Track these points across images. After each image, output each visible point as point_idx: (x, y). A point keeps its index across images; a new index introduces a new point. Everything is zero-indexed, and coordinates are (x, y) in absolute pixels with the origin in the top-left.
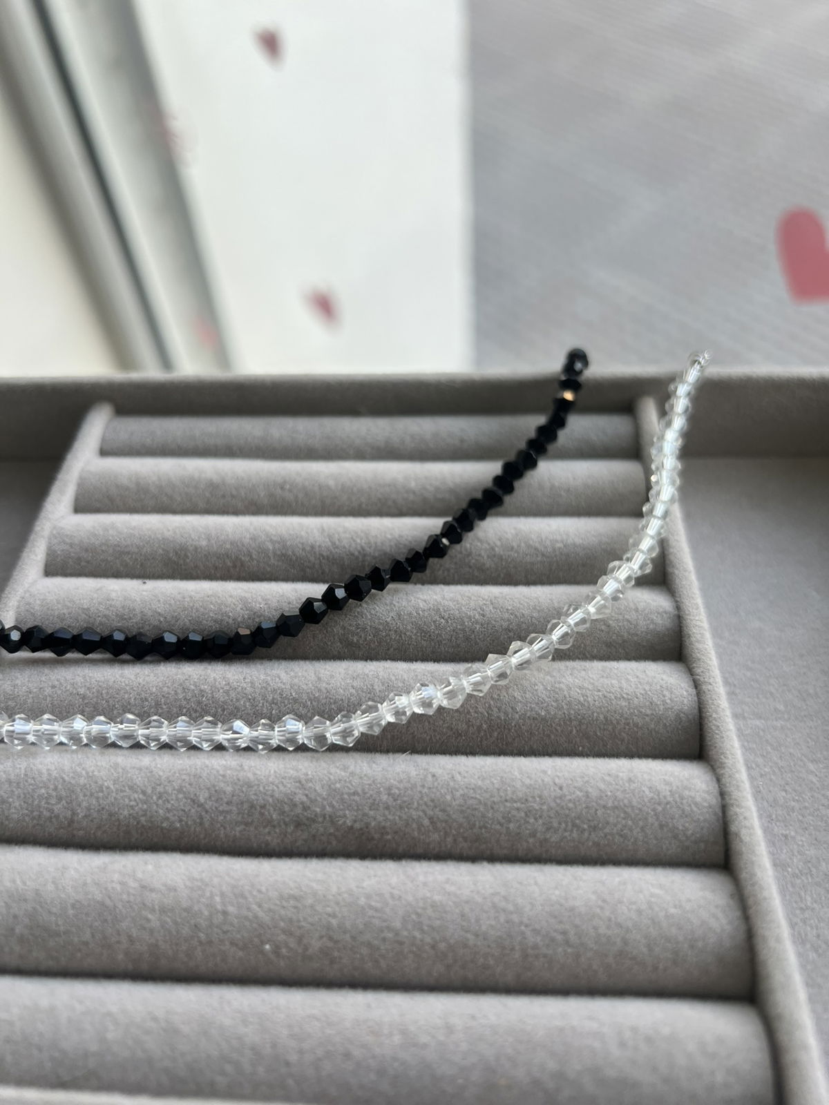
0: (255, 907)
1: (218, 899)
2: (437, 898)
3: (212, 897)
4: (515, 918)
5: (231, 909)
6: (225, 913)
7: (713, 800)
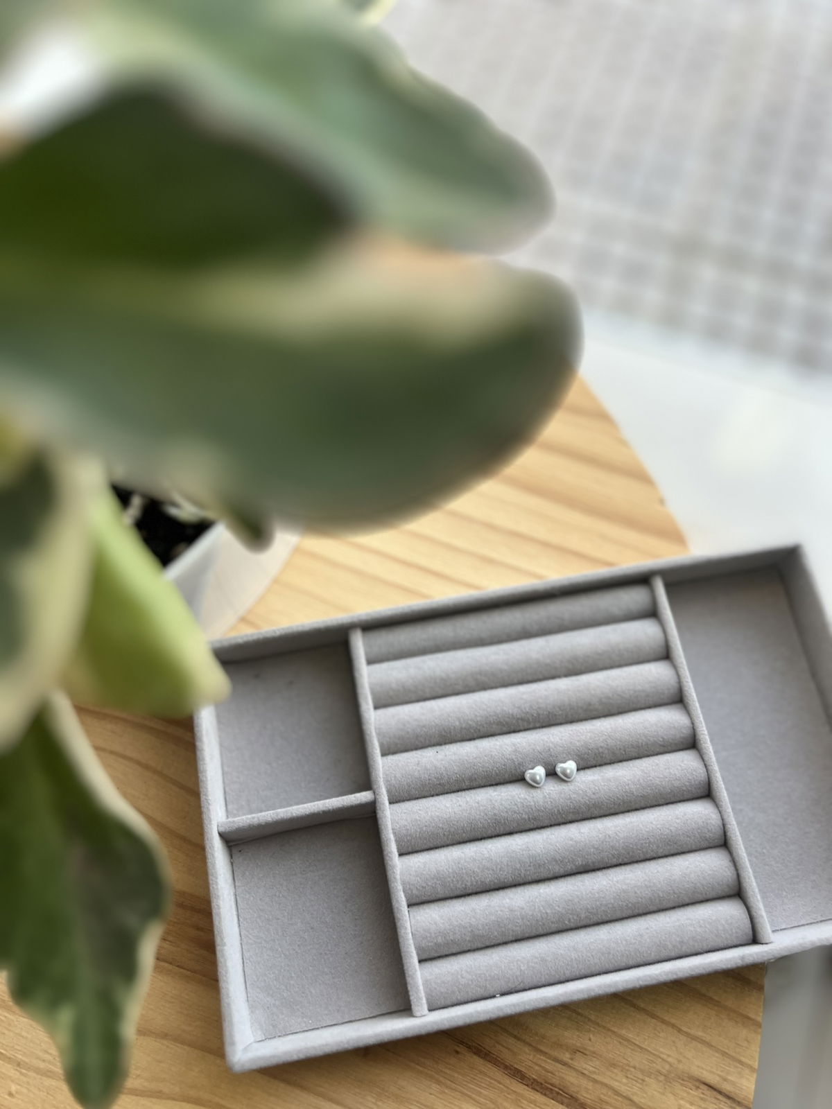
0: (557, 908)
1: (542, 908)
2: (624, 887)
3: (539, 907)
4: (655, 889)
5: (548, 911)
6: (547, 913)
7: (720, 823)
